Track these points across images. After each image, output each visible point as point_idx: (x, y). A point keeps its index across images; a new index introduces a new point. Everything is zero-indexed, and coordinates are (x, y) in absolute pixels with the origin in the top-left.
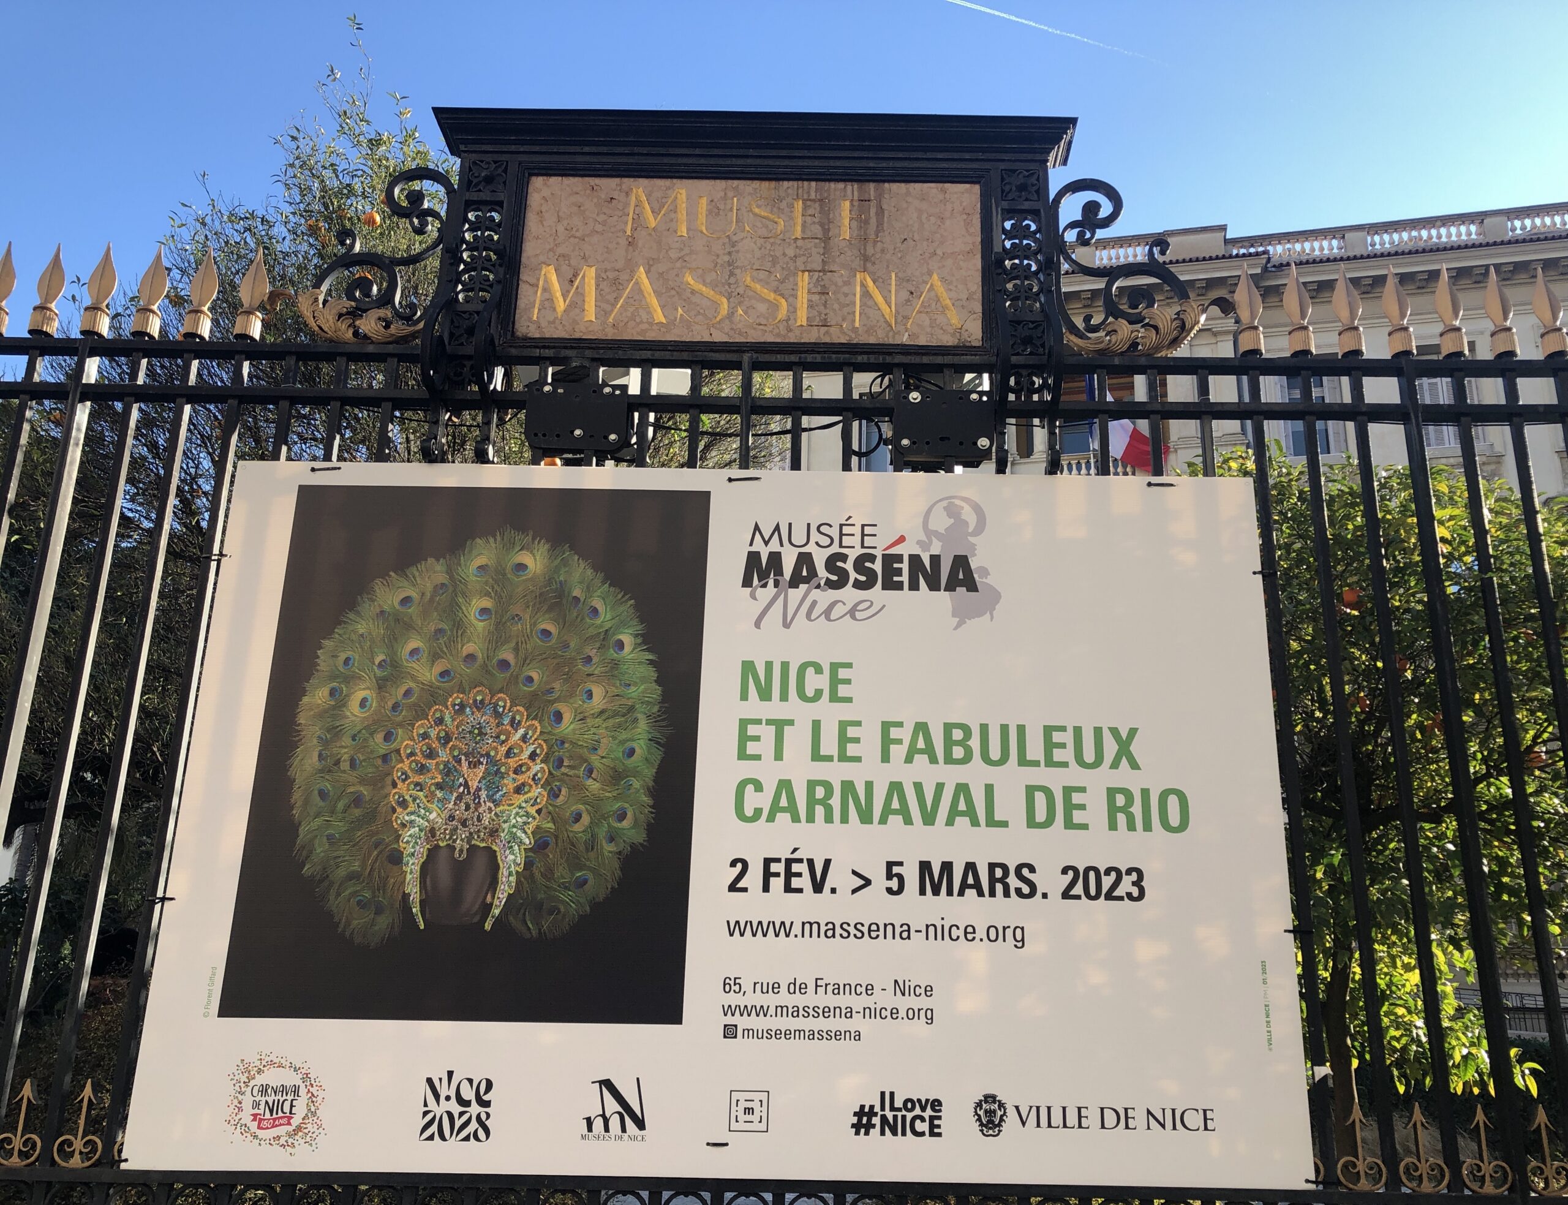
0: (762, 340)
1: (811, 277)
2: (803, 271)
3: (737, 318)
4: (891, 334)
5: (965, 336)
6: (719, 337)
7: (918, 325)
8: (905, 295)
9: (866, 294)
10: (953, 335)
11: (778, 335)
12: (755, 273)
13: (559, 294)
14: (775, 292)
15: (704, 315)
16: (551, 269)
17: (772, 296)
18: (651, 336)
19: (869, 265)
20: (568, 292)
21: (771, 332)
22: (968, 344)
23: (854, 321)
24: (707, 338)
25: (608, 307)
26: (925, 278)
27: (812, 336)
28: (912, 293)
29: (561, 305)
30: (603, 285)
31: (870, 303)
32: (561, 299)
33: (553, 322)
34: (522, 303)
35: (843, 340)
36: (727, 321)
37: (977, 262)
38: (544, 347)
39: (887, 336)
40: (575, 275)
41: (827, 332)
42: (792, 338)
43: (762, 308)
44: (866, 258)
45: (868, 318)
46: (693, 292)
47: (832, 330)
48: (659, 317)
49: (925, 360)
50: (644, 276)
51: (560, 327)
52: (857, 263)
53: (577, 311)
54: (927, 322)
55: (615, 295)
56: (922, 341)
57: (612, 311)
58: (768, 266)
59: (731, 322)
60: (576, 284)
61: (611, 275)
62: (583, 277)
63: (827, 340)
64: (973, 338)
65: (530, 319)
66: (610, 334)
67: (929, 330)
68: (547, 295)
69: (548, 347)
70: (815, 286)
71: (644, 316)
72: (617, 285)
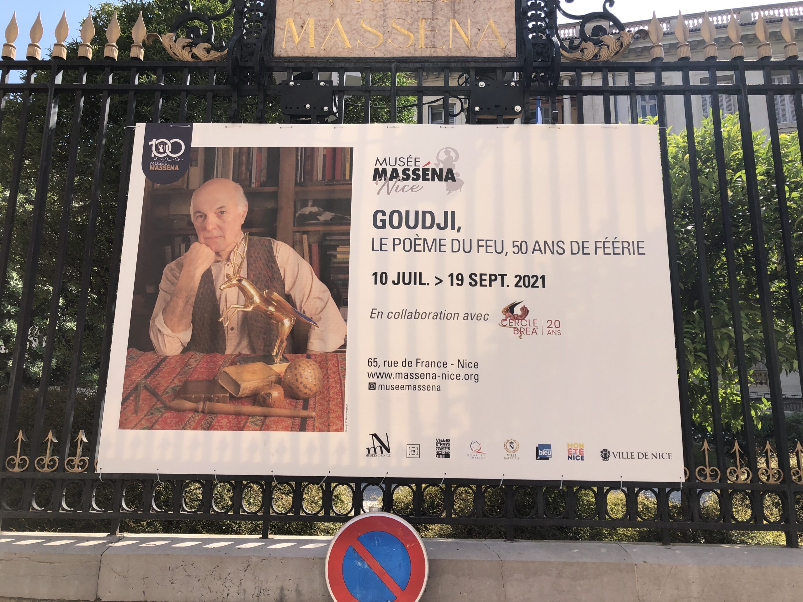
0: (401, 56)
1: (426, 22)
2: (422, 19)
3: (387, 45)
4: (468, 52)
5: (507, 52)
6: (379, 54)
7: (483, 47)
8: (475, 31)
9: (455, 30)
10: (501, 52)
11: (410, 53)
12: (397, 21)
13: (296, 34)
14: (408, 30)
15: (371, 43)
16: (291, 20)
17: (406, 32)
18: (344, 55)
19: (456, 15)
20: (301, 32)
21: (406, 51)
22: (509, 56)
23: (449, 45)
24: (373, 55)
25: (321, 40)
26: (486, 21)
27: (427, 53)
28: (479, 30)
29: (297, 40)
30: (319, 29)
31: (457, 35)
32: (297, 37)
33: (293, 49)
34: (277, 39)
35: (444, 55)
36: (383, 46)
37: (513, 13)
38: (289, 62)
39: (467, 53)
40: (304, 24)
41: (435, 51)
42: (417, 55)
43: (401, 39)
44: (455, 12)
45: (457, 43)
46: (365, 31)
47: (438, 50)
48: (348, 45)
49: (487, 65)
50: (339, 23)
51: (297, 51)
52: (450, 14)
53: (305, 42)
54: (488, 45)
55: (324, 34)
56: (485, 55)
57: (323, 42)
58: (404, 16)
59: (385, 46)
60: (304, 28)
61: (322, 23)
62: (308, 25)
63: (435, 55)
64: (511, 53)
65: (281, 48)
66: (323, 54)
67: (488, 49)
68: (289, 35)
69: (292, 62)
70: (429, 27)
71: (340, 44)
72: (325, 28)
